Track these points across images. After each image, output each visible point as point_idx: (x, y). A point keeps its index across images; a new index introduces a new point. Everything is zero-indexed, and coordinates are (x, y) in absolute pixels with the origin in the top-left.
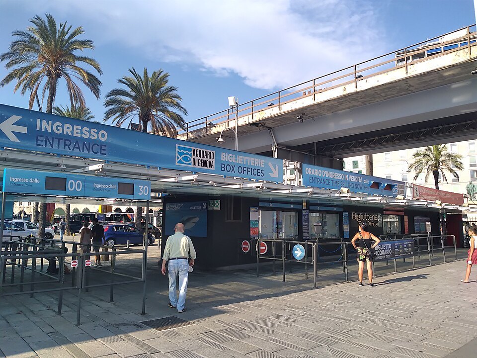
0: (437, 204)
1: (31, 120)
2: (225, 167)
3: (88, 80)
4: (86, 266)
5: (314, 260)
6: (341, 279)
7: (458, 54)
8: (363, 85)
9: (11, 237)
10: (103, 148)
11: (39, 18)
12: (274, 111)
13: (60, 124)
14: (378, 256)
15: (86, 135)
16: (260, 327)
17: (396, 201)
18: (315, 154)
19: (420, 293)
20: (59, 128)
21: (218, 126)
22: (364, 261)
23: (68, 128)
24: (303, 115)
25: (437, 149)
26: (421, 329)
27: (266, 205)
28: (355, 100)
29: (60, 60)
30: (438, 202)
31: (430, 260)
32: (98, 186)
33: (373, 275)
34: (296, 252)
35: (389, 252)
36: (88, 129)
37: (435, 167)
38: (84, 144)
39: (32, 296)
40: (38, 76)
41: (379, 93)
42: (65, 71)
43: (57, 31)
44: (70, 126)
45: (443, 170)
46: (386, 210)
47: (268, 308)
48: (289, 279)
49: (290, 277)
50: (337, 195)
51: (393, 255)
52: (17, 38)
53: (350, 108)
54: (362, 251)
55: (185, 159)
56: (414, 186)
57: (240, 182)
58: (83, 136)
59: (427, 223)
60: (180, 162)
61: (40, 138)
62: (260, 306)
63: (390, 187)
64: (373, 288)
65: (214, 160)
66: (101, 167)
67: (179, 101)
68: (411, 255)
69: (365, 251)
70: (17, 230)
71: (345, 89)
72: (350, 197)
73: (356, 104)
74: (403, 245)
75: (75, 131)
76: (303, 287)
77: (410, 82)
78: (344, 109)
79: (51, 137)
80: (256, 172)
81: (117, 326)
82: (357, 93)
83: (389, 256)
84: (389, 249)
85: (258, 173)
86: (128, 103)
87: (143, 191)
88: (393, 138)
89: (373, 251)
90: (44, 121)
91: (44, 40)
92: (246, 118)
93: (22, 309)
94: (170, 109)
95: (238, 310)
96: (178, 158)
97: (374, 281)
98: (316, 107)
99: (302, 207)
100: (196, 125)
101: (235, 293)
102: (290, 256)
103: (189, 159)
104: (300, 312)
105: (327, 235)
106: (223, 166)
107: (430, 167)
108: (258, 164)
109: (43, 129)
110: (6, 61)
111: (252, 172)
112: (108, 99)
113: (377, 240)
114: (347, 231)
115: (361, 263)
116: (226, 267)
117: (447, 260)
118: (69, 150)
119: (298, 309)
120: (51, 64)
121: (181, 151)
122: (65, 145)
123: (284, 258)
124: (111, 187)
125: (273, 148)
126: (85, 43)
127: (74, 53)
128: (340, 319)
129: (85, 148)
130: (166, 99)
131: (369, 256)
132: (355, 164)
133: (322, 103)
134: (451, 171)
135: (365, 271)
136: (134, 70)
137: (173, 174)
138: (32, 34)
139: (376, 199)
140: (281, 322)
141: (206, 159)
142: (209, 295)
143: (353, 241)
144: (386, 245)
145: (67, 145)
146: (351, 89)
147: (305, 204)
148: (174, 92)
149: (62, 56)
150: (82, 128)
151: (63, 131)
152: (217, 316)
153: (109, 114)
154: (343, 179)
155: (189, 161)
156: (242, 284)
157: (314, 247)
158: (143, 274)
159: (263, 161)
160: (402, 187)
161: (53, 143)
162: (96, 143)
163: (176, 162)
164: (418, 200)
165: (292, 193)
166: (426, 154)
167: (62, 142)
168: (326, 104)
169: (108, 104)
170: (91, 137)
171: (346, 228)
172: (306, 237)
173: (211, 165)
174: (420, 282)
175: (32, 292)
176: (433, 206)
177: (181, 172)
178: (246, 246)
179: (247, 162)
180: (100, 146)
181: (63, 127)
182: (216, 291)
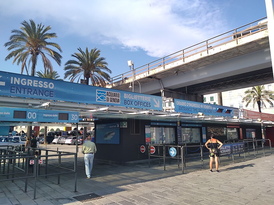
0: (259, 121)
1: (8, 78)
2: (127, 102)
3: (54, 55)
4: (39, 163)
5: (182, 157)
6: (199, 168)
7: (267, 31)
8: (212, 52)
9: (8, 146)
10: (51, 93)
11: (26, 22)
12: (161, 69)
13: (25, 80)
14: (222, 153)
15: (41, 85)
16: (144, 200)
17: (233, 120)
18: (186, 93)
19: (247, 176)
20: (24, 82)
21: (129, 79)
22: (213, 156)
23: (30, 82)
24: (178, 71)
25: (259, 88)
26: (245, 199)
27: (155, 124)
28: (208, 61)
29: (38, 45)
30: (259, 120)
31: (255, 155)
32: (46, 115)
33: (219, 165)
34: (171, 152)
35: (229, 150)
36: (42, 82)
37: (258, 99)
38: (40, 91)
39: (13, 181)
40: (26, 55)
41: (221, 56)
42: (41, 51)
43: (36, 29)
44: (31, 81)
45: (263, 101)
46: (229, 125)
47: (153, 187)
48: (168, 168)
49: (168, 167)
50: (196, 117)
51: (232, 152)
52: (14, 34)
53: (205, 65)
54: (212, 151)
55: (102, 98)
56: (244, 110)
57: (136, 111)
58: (39, 86)
59: (252, 132)
60: (99, 100)
61: (13, 88)
62: (147, 186)
63: (229, 111)
64: (219, 173)
65: (119, 98)
66: (48, 104)
67: (106, 66)
68: (243, 153)
69: (213, 151)
70: (15, 142)
71: (201, 55)
72: (204, 118)
73: (208, 63)
74: (238, 146)
75: (34, 83)
76: (176, 173)
77: (240, 49)
78: (201, 66)
79: (19, 87)
80: (145, 104)
81: (57, 199)
82: (208, 57)
83: (229, 153)
84: (229, 149)
85: (147, 105)
86: (78, 68)
87: (74, 118)
88: (232, 82)
89: (219, 150)
90: (15, 78)
91: (29, 34)
92: (145, 74)
93: (4, 189)
94: (102, 70)
95: (133, 188)
96: (98, 97)
97: (219, 169)
98: (185, 66)
99: (177, 125)
100: (117, 79)
101: (133, 178)
102: (168, 154)
103: (104, 98)
104: (170, 189)
105: (193, 141)
106: (125, 101)
107: (255, 99)
108: (147, 100)
109: (15, 83)
110: (8, 47)
111: (143, 105)
112: (66, 66)
113: (221, 144)
114: (205, 138)
115: (211, 158)
116: (131, 162)
117: (266, 154)
118: (30, 95)
119: (170, 187)
120: (33, 47)
121: (99, 93)
122: (28, 92)
123: (164, 156)
124: (54, 116)
125: (161, 91)
126: (52, 35)
127: (46, 40)
128: (195, 193)
129: (40, 93)
130: (99, 65)
131: (216, 154)
132: (212, 99)
133: (188, 63)
134: (268, 101)
135: (214, 163)
136: (80, 49)
137: (95, 107)
138: (22, 31)
139: (220, 119)
140: (158, 196)
141: (114, 98)
142: (118, 179)
143: (206, 144)
144: (227, 146)
145: (29, 92)
146: (205, 54)
147: (178, 123)
148: (103, 61)
149: (39, 42)
150: (38, 82)
151: (27, 84)
152: (119, 193)
153: (67, 74)
154: (199, 107)
155: (104, 99)
156: (139, 172)
157: (182, 148)
158: (75, 168)
159: (150, 98)
160: (237, 111)
161: (21, 90)
162: (47, 90)
163: (96, 100)
164: (248, 119)
165: (168, 117)
166: (253, 92)
167: (26, 90)
168: (191, 64)
169: (66, 68)
170: (44, 87)
171: (204, 136)
172: (180, 142)
173: (118, 101)
174: (248, 169)
175: (13, 179)
176: (256, 122)
177: (100, 106)
178: (143, 149)
179: (140, 99)
180: (49, 92)
181: (27, 81)
182: (123, 177)
